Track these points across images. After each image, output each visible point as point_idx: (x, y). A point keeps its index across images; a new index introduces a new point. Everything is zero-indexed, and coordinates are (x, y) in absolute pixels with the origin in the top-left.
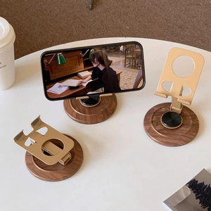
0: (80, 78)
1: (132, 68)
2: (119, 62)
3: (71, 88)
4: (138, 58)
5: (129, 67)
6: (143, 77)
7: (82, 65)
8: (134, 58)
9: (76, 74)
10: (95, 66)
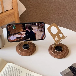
0: (21, 34)
1: (41, 31)
2: (36, 29)
3: (18, 38)
4: (43, 28)
5: (39, 31)
6: (45, 35)
7: (22, 30)
8: (41, 28)
9: (20, 33)
10: (27, 30)
